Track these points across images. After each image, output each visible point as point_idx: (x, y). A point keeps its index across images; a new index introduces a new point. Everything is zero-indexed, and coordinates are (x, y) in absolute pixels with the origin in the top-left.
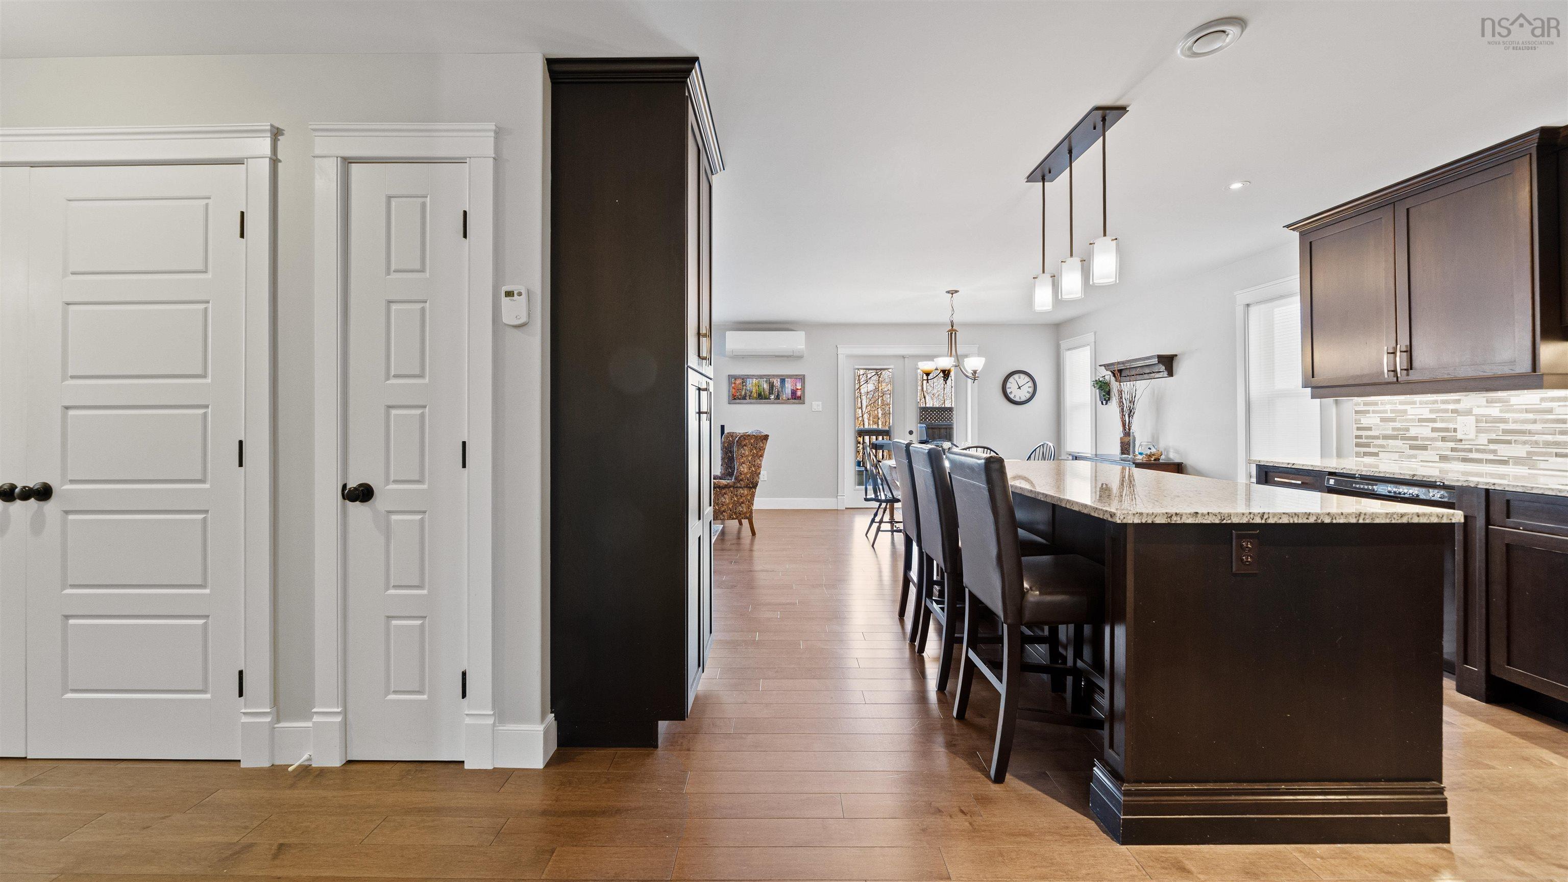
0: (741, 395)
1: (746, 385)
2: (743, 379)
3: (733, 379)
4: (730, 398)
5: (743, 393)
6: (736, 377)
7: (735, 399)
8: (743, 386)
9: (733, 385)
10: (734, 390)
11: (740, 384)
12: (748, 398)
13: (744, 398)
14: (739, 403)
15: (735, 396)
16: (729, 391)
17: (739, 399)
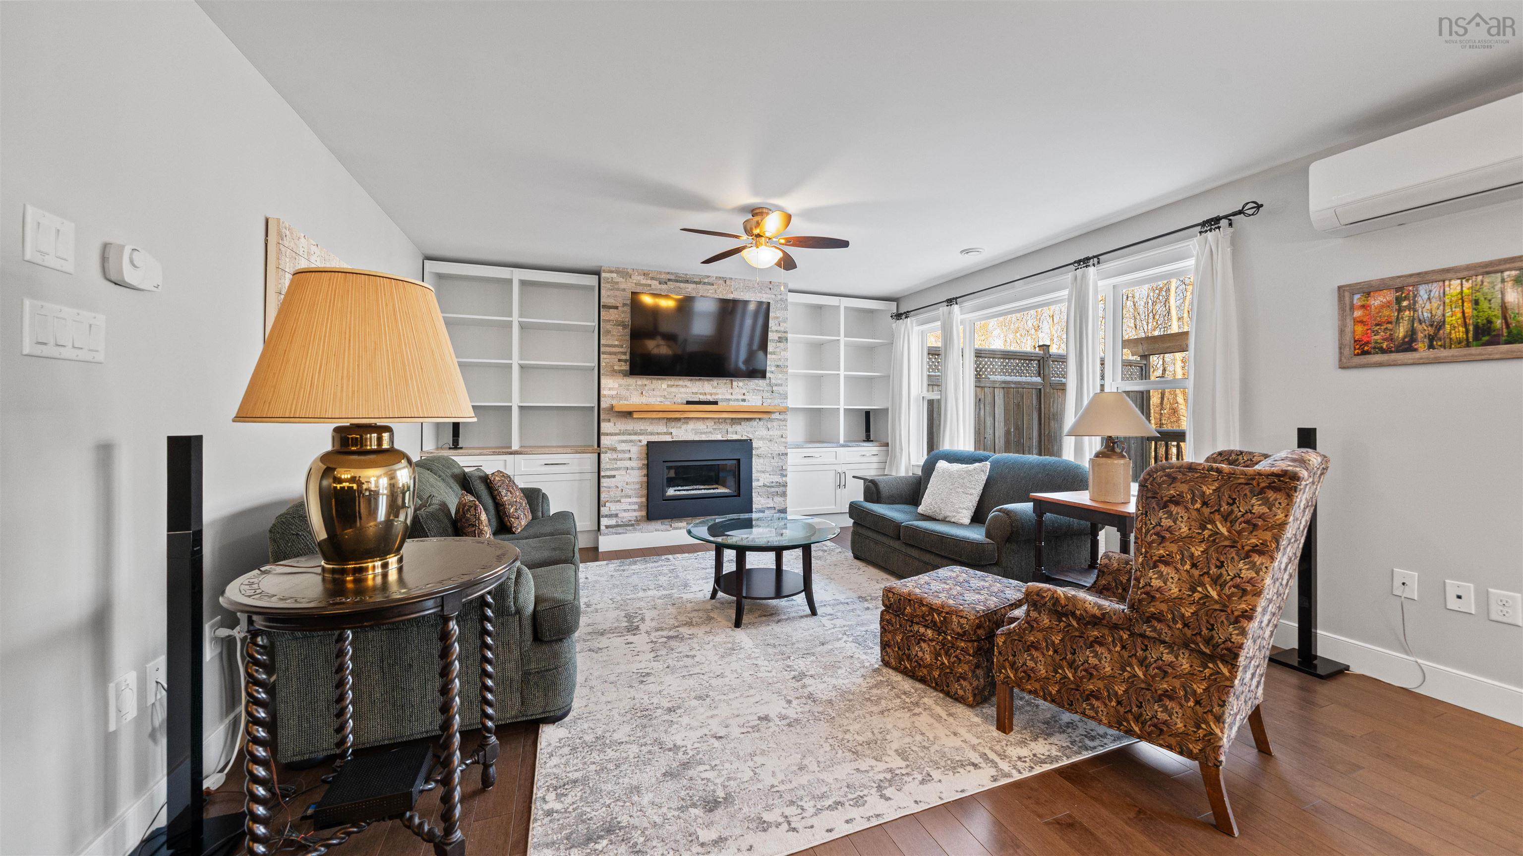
0: (1391, 339)
1: (1412, 308)
2: (1398, 290)
3: (1356, 297)
4: (1347, 352)
5: (1401, 331)
6: (1368, 290)
7: (1365, 353)
8: (1400, 310)
9: (1358, 313)
10: (1360, 329)
11: (1388, 305)
12: (1421, 345)
13: (1408, 345)
14: (1381, 365)
15: (1368, 343)
16: (1342, 332)
17: (1383, 351)
